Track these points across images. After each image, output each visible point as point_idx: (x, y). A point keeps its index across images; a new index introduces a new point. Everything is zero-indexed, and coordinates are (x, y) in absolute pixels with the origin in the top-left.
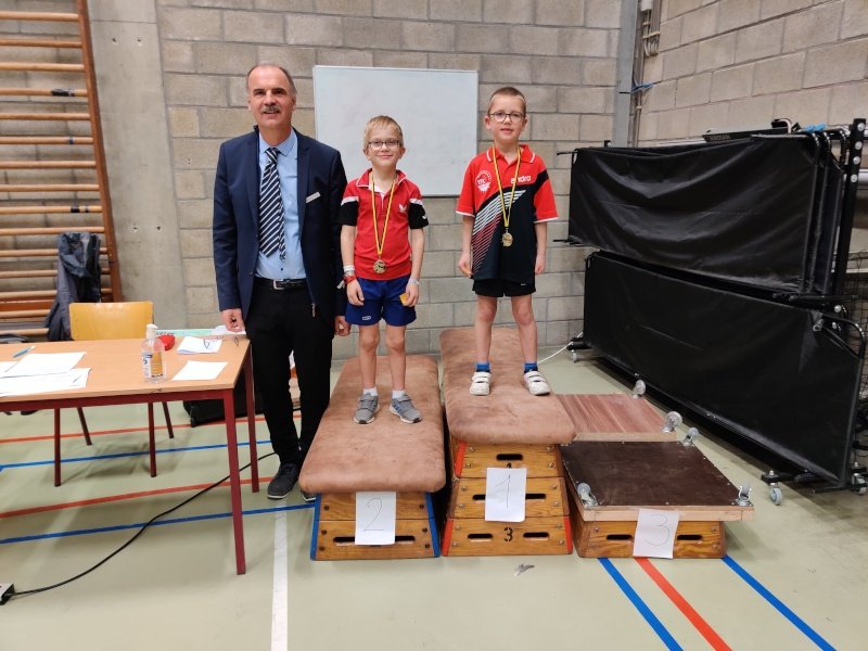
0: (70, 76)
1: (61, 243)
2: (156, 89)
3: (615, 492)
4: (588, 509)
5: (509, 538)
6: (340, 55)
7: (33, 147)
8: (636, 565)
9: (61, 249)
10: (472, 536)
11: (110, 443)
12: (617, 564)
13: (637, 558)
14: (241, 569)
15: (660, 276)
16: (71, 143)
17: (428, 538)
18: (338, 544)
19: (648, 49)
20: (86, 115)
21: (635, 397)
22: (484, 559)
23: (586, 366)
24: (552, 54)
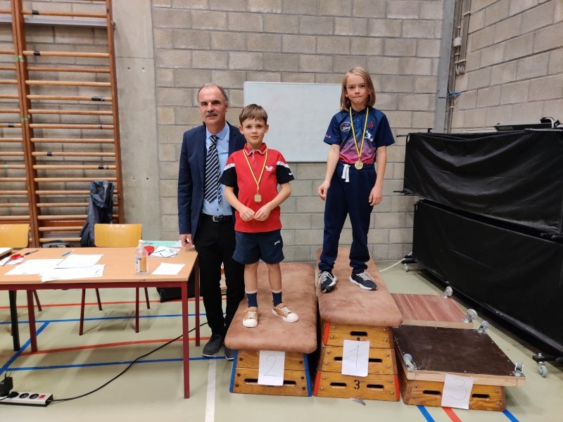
0: (103, 89)
1: (92, 187)
2: (151, 97)
3: (430, 361)
4: (410, 371)
5: (357, 387)
6: (261, 75)
7: (79, 130)
8: (443, 412)
9: (92, 191)
10: (333, 384)
11: (112, 310)
12: (429, 410)
13: (444, 408)
14: (187, 395)
15: (464, 218)
16: (101, 128)
17: (304, 383)
18: (247, 383)
19: (458, 70)
20: (111, 112)
21: (446, 297)
22: (340, 400)
23: (414, 274)
24: (394, 73)
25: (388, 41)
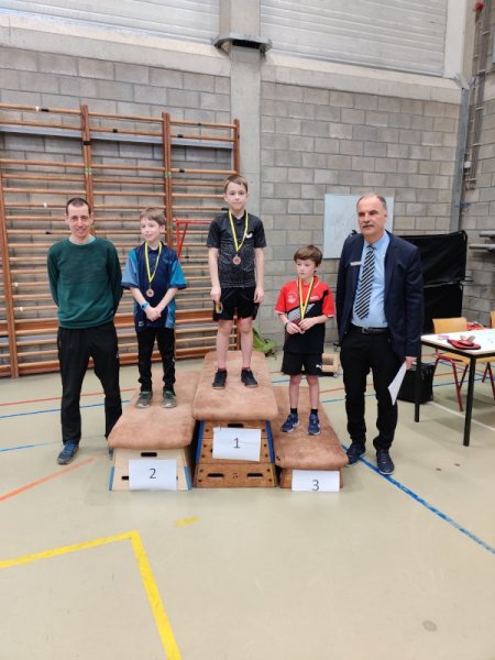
19: (469, 186)
24: (425, 188)
25: (422, 163)
